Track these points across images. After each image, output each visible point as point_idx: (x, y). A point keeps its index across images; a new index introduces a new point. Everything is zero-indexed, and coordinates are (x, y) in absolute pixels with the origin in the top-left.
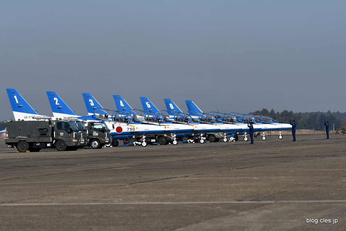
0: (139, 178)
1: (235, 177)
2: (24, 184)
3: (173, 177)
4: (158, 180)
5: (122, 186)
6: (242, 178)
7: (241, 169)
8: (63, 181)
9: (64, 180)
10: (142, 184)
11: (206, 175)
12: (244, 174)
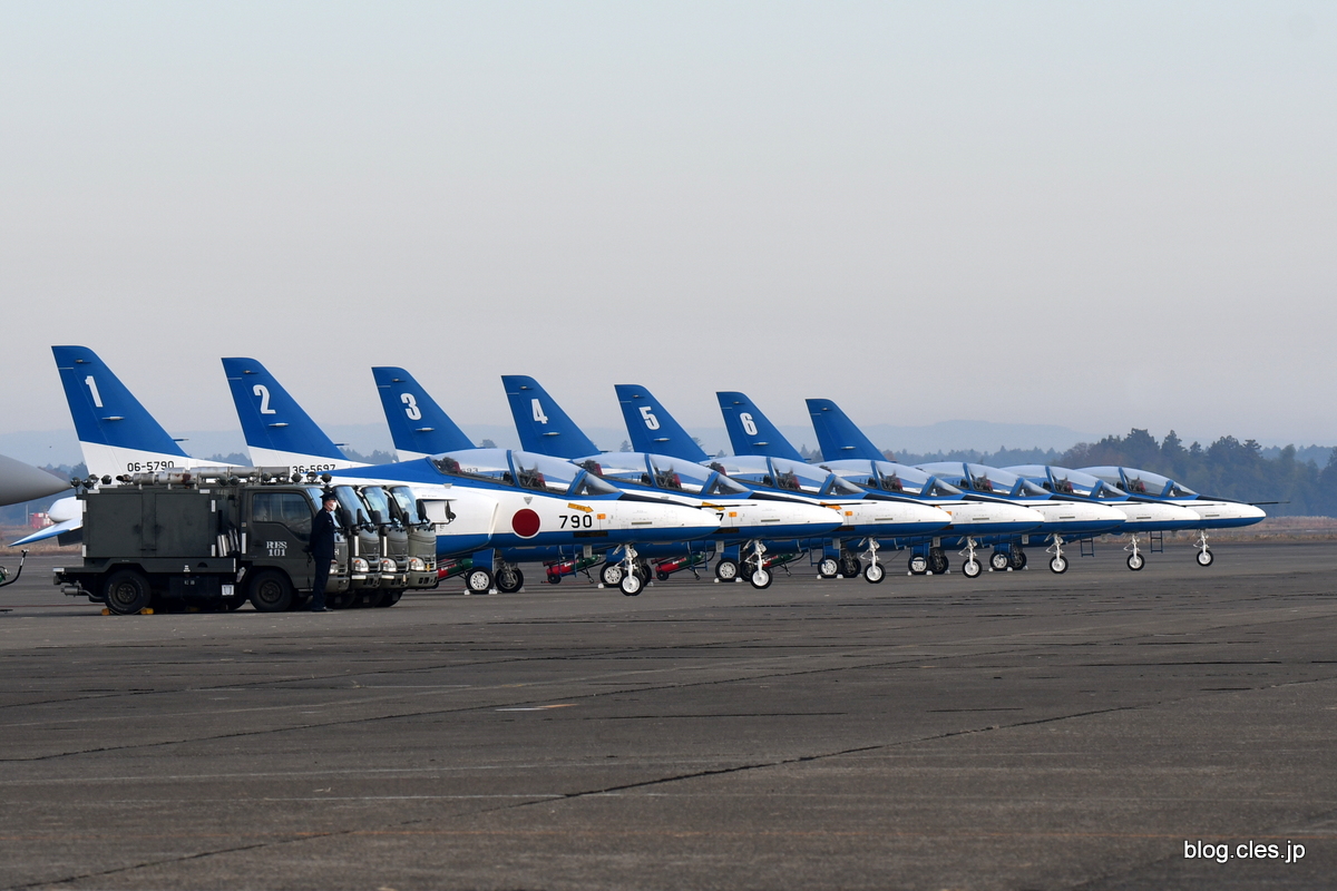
0: (606, 763)
1: (1009, 765)
2: (123, 786)
3: (749, 761)
4: (687, 776)
5: (534, 805)
6: (1040, 771)
7: (1038, 726)
8: (285, 770)
9: (292, 770)
10: (617, 794)
11: (888, 753)
12: (1050, 751)
